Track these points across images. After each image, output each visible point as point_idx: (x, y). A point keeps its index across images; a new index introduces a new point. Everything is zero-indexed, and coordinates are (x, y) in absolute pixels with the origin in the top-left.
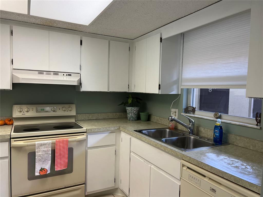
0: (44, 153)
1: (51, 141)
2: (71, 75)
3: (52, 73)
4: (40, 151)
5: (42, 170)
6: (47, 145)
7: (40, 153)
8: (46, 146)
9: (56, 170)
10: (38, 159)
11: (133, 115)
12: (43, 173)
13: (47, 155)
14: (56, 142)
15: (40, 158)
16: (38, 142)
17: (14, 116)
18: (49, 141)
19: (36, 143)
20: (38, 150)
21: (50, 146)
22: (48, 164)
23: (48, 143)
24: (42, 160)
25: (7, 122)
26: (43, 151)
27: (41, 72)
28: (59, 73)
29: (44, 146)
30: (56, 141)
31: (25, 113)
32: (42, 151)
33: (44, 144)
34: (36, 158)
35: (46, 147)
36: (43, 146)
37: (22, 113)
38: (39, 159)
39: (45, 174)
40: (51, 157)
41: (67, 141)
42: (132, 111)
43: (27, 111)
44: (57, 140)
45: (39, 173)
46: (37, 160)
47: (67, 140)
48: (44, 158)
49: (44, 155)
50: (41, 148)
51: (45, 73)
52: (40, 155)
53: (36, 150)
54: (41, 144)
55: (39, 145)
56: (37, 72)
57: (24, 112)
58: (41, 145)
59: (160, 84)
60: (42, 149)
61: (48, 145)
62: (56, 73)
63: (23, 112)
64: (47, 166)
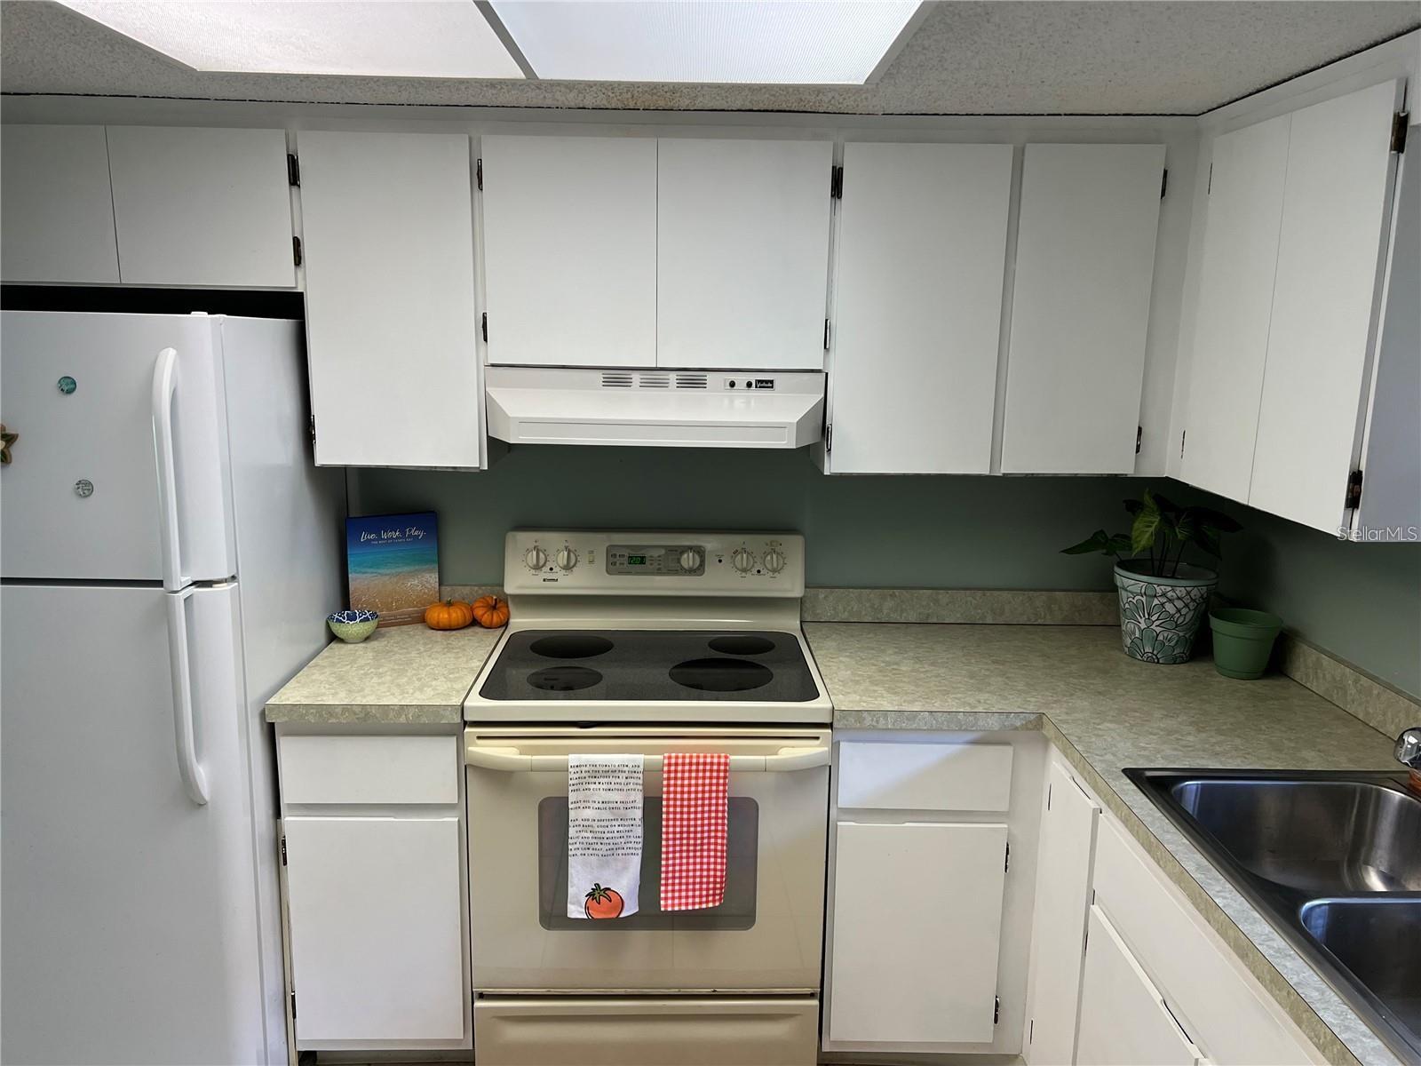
0: (606, 815)
1: (642, 757)
2: (772, 382)
3: (673, 376)
4: (588, 805)
5: (597, 895)
6: (621, 775)
7: (588, 813)
8: (618, 780)
9: (666, 906)
10: (580, 840)
12: (604, 913)
13: (621, 828)
14: (663, 765)
15: (590, 835)
16: (579, 756)
17: (510, 588)
18: (632, 757)
19: (573, 759)
20: (581, 796)
21: (635, 781)
22: (625, 868)
23: (626, 769)
24: (596, 846)
25: (479, 612)
26: (601, 805)
27: (616, 377)
28: (709, 376)
29: (607, 780)
30: (666, 761)
31: (559, 574)
32: (596, 805)
33: (609, 772)
34: (572, 832)
35: (617, 787)
36: (601, 780)
37: (544, 573)
38: (585, 841)
39: (614, 915)
40: (641, 840)
41: (722, 768)
42: (1156, 602)
43: (568, 568)
44: (670, 758)
45: (587, 908)
46: (578, 846)
47: (722, 760)
48: (605, 841)
49: (607, 823)
50: (592, 786)
51: (636, 377)
52: (586, 823)
53: (572, 797)
54: (595, 769)
55: (584, 775)
56: (599, 376)
57: (551, 569)
58: (596, 773)
59: (1363, 468)
60: (600, 792)
61: (625, 775)
62: (692, 378)
63: (546, 569)
64: (625, 881)
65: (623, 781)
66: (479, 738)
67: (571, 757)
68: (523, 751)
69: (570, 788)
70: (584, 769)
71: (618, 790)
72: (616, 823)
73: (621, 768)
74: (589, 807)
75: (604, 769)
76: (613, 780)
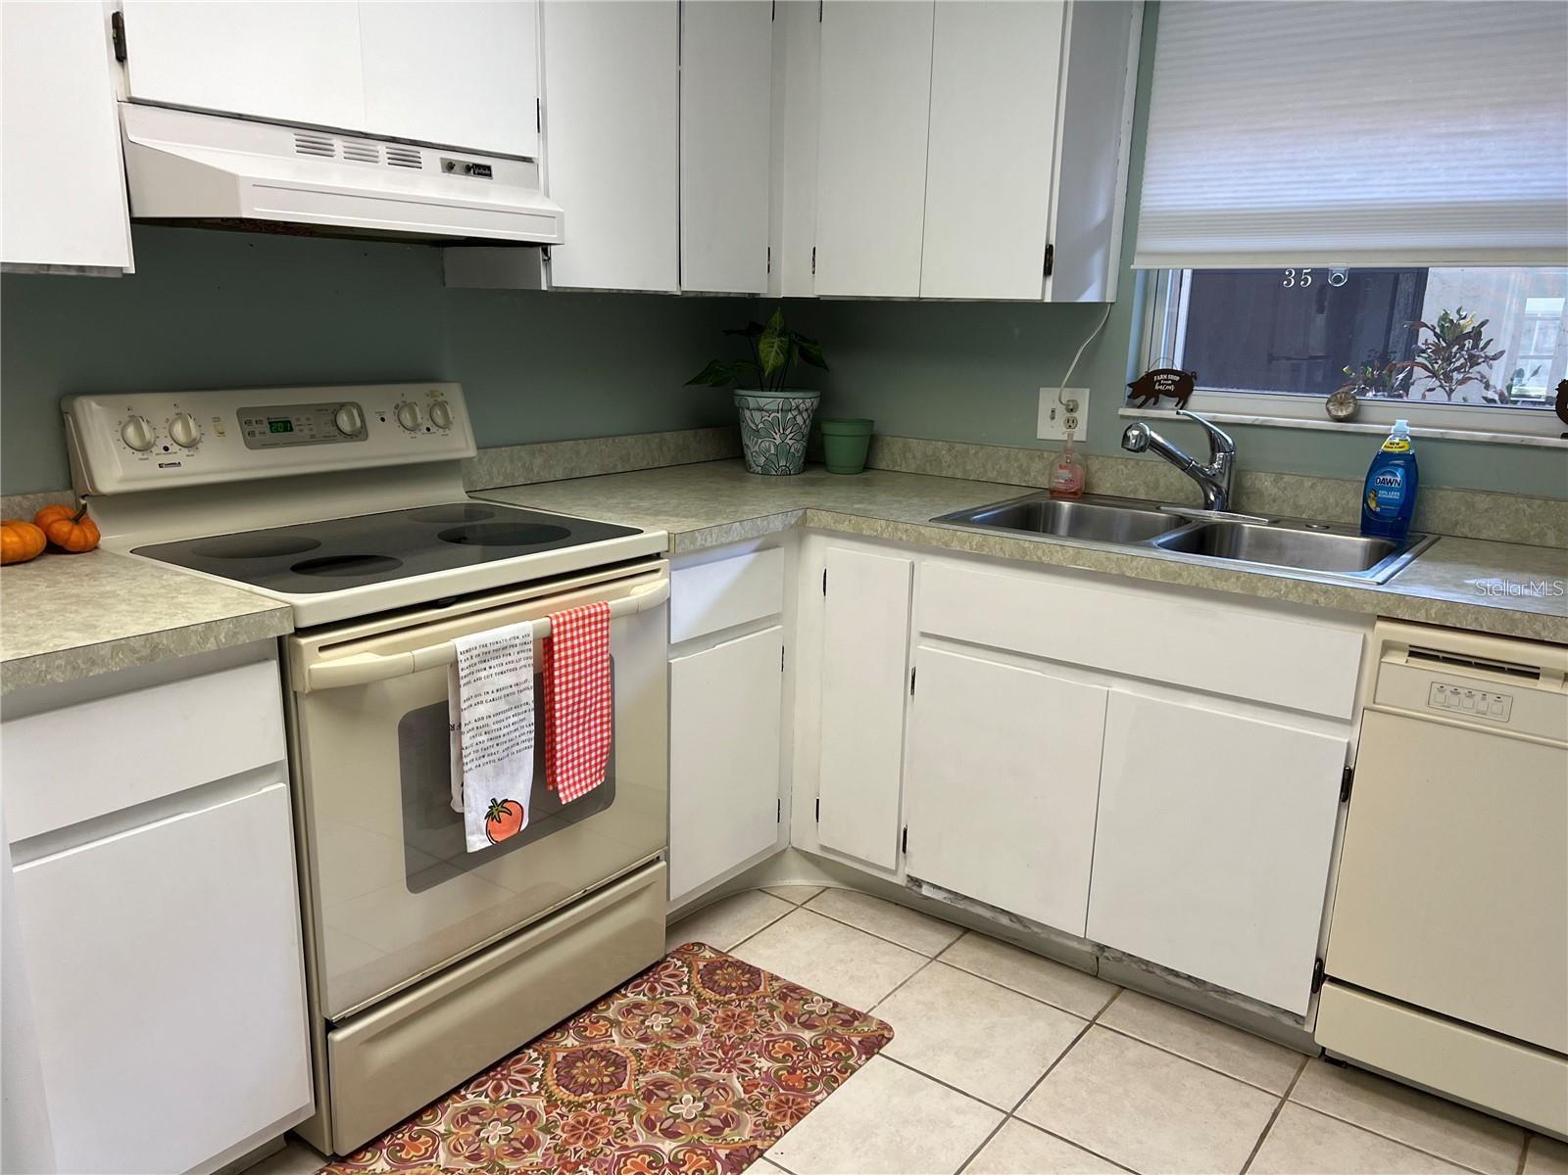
0: (502, 705)
2: (489, 168)
3: (382, 148)
4: (479, 699)
5: (495, 813)
6: (512, 651)
7: (482, 710)
8: (510, 659)
9: (566, 797)
10: (475, 748)
11: (791, 442)
12: (507, 831)
13: (515, 719)
14: (552, 627)
15: (484, 738)
16: (464, 638)
18: (520, 627)
19: (461, 644)
20: (473, 689)
21: (526, 655)
22: (520, 768)
23: (517, 642)
24: (493, 750)
26: (496, 695)
27: (314, 137)
28: (424, 153)
29: (497, 662)
30: (553, 622)
31: (179, 455)
32: (490, 697)
33: (499, 650)
34: (465, 740)
35: (511, 666)
36: (493, 663)
37: (157, 457)
38: (480, 747)
39: (516, 831)
40: (533, 727)
41: (605, 616)
43: (191, 445)
44: (557, 618)
45: (488, 833)
46: (472, 756)
47: (604, 608)
48: (502, 739)
49: (503, 716)
50: (483, 674)
51: (338, 144)
52: (481, 723)
53: (464, 694)
54: (485, 650)
55: (475, 660)
56: (290, 137)
57: (168, 448)
58: (486, 655)
59: (1053, 242)
60: (492, 679)
61: (516, 649)
62: (405, 151)
63: (159, 449)
64: (519, 788)
65: (515, 657)
66: (322, 649)
67: (459, 642)
69: (461, 683)
70: (475, 652)
71: (510, 670)
72: (510, 714)
73: (509, 643)
74: (482, 702)
75: (496, 647)
76: (502, 660)
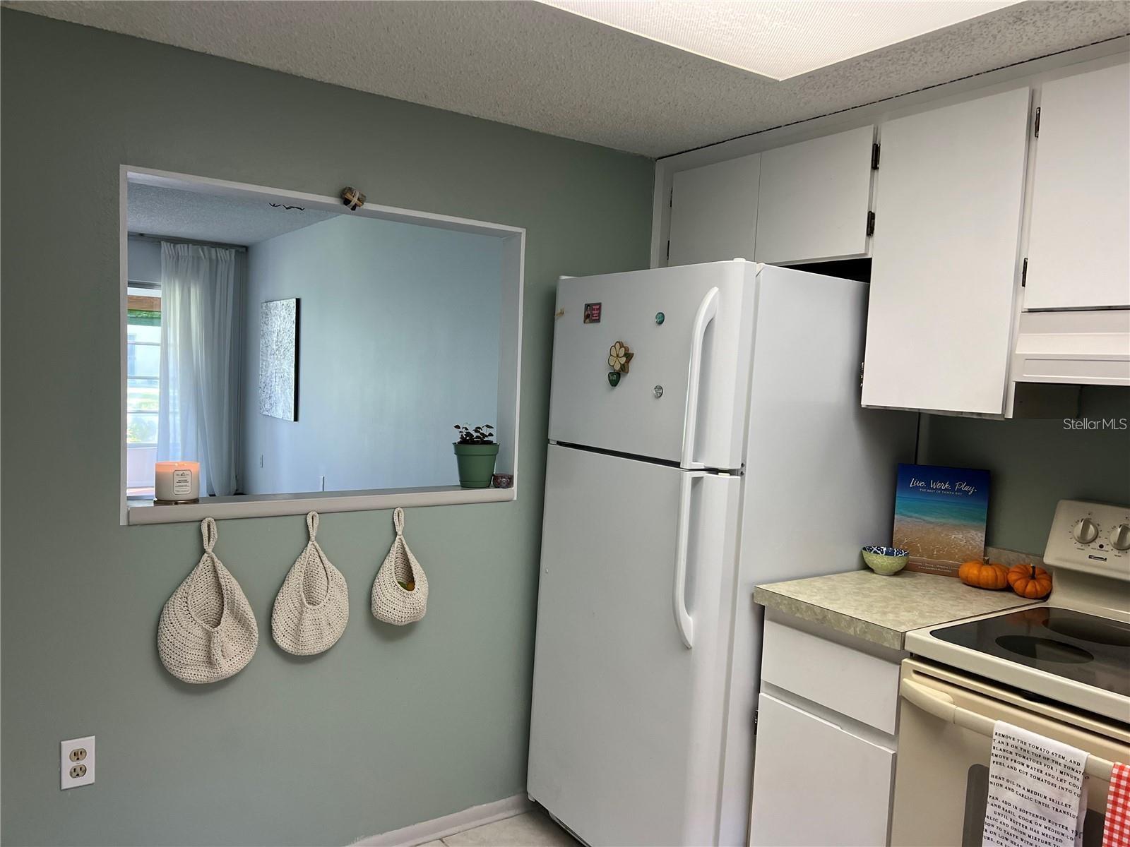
0: (1030, 807)
1: (1085, 754)
4: (1012, 786)
6: (1055, 766)
7: (1011, 797)
8: (1050, 771)
10: (1000, 825)
13: (1047, 832)
14: (1112, 775)
15: (1010, 823)
17: (1050, 559)
18: (1072, 750)
19: (1001, 726)
20: (1005, 772)
21: (1072, 780)
23: (1061, 761)
24: (1016, 841)
26: (1025, 793)
29: (1037, 766)
30: (1116, 771)
31: (1110, 553)
32: (1021, 791)
33: (1041, 757)
34: (990, 810)
36: (1031, 764)
37: (1093, 549)
38: (1004, 827)
43: (1121, 549)
44: (1122, 768)
46: (996, 830)
49: (1030, 818)
50: (1019, 767)
52: (1006, 807)
53: (994, 770)
54: (1023, 746)
55: (1009, 748)
57: (1101, 546)
58: (1025, 753)
60: (1025, 775)
61: (1060, 768)
63: (1096, 545)
65: (1057, 774)
66: (916, 673)
67: (999, 723)
68: (958, 701)
69: (993, 758)
70: (1011, 742)
71: (1049, 783)
72: (1044, 823)
73: (1056, 759)
74: (1013, 790)
75: (1034, 750)
76: (1045, 770)
